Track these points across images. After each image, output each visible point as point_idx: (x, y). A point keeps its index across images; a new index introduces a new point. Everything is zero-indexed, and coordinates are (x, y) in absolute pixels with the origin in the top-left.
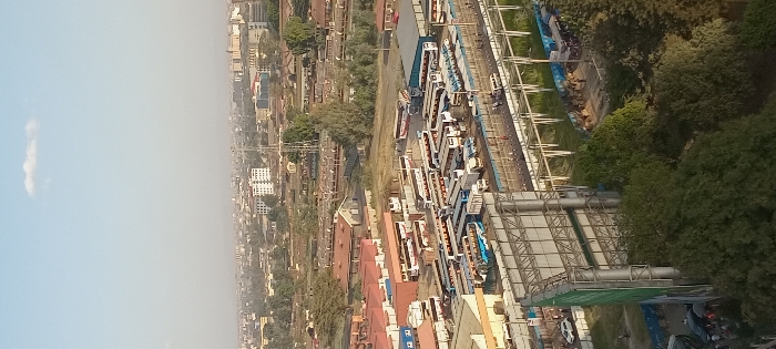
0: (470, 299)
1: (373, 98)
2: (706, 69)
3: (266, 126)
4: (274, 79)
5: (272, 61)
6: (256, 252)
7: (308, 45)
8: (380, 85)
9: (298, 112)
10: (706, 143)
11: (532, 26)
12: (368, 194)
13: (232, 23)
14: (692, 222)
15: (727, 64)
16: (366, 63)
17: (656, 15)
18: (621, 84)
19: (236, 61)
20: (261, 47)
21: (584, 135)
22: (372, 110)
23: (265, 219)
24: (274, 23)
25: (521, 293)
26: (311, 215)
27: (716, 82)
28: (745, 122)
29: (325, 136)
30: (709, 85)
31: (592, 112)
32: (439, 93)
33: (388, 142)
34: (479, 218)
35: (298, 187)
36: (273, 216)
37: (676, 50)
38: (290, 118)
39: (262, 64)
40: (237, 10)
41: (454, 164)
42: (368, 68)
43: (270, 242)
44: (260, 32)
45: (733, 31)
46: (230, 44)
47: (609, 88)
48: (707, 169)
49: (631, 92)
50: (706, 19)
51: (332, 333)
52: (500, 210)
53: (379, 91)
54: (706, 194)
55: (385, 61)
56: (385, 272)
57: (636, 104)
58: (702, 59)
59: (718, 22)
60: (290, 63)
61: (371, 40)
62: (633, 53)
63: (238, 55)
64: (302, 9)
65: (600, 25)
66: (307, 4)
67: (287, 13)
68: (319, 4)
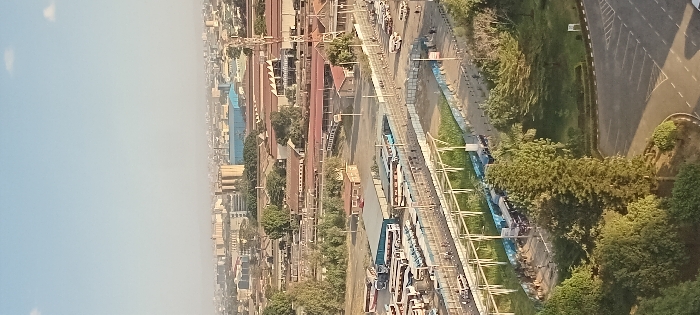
1: (343, 276)
2: (643, 240)
4: (254, 261)
5: (251, 244)
7: (283, 230)
8: (350, 264)
9: (276, 290)
10: (650, 309)
11: (484, 206)
13: (215, 212)
15: (661, 236)
16: (336, 244)
17: (593, 193)
18: (568, 256)
19: (219, 246)
20: (242, 233)
21: (537, 303)
22: (343, 287)
24: (253, 211)
27: (653, 252)
28: (683, 287)
30: (647, 255)
31: (544, 284)
37: (614, 225)
38: (268, 297)
39: (243, 248)
40: (220, 201)
42: (338, 249)
44: (240, 220)
45: (664, 206)
46: (214, 232)
47: (557, 260)
49: (577, 263)
50: (639, 195)
53: (349, 270)
55: (354, 242)
57: (582, 274)
58: (639, 232)
59: (650, 198)
60: (269, 246)
61: (340, 223)
62: (576, 228)
63: (221, 241)
64: (278, 198)
65: (545, 203)
66: (282, 194)
67: (264, 202)
68: (292, 194)
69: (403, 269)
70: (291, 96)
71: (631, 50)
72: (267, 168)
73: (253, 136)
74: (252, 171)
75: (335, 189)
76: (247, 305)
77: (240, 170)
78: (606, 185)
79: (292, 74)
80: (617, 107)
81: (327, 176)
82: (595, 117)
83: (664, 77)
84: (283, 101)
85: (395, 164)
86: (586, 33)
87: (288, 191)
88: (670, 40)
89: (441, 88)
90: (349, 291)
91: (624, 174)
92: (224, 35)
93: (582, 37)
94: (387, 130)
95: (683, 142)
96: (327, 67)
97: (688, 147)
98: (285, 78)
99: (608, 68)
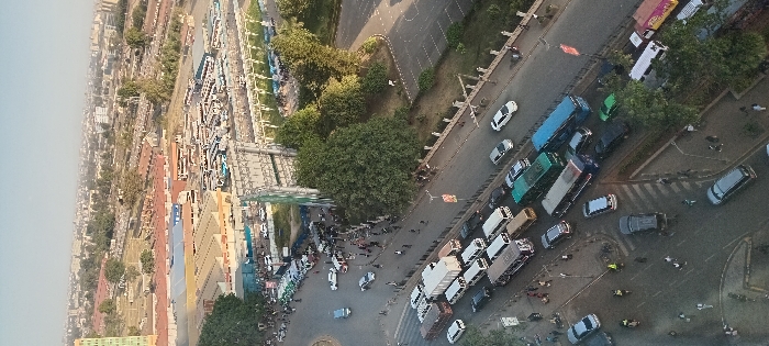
0: (213, 193)
3: (108, 84)
4: (116, 59)
6: (93, 154)
8: (179, 74)
9: (128, 80)
10: (341, 133)
11: (265, 59)
12: (164, 131)
14: (329, 169)
15: (356, 97)
16: (173, 61)
17: (327, 66)
18: (306, 97)
19: (95, 45)
20: (111, 39)
21: (284, 119)
22: (173, 87)
23: (101, 136)
24: (121, 28)
25: (241, 193)
26: (129, 138)
27: (349, 105)
28: (360, 126)
29: (143, 96)
30: (346, 105)
31: (290, 109)
32: (212, 84)
33: (180, 105)
34: (224, 153)
35: (123, 121)
36: (106, 135)
37: (333, 86)
38: (123, 82)
39: (111, 49)
41: (215, 123)
42: (174, 64)
43: (102, 149)
45: (360, 82)
47: (300, 98)
48: (340, 145)
49: (310, 102)
50: (350, 73)
51: (133, 203)
52: (236, 151)
54: (337, 157)
55: (184, 62)
56: (169, 174)
57: (312, 109)
59: (355, 76)
60: (128, 51)
61: (177, 49)
62: (314, 83)
63: (96, 41)
64: (139, 23)
65: (300, 66)
66: (142, 23)
68: (149, 24)
72: (135, 3)
74: (124, 2)
78: (333, 64)
80: (349, 22)
81: (174, 19)
82: (337, 25)
83: (377, 12)
85: (218, 23)
87: (146, 21)
90: (176, 90)
91: (345, 59)
95: (378, 50)
97: (380, 54)
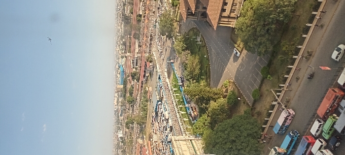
1: (146, 114)
4: (124, 110)
5: (123, 105)
6: (118, 151)
7: (132, 102)
8: (148, 111)
9: (129, 117)
10: (220, 125)
12: (145, 136)
14: (218, 143)
16: (145, 106)
17: (209, 97)
18: (202, 111)
20: (121, 102)
22: (146, 117)
24: (125, 97)
26: (131, 142)
28: (228, 121)
29: (135, 122)
30: (221, 112)
33: (150, 124)
34: (170, 142)
35: (128, 135)
36: (122, 142)
37: (213, 105)
38: (127, 119)
39: (122, 106)
41: (165, 130)
43: (121, 148)
49: (204, 113)
50: (219, 98)
52: (176, 141)
53: (148, 113)
54: (221, 137)
55: (150, 106)
57: (205, 116)
59: (222, 98)
60: (128, 105)
61: (147, 101)
62: (204, 105)
63: (116, 104)
64: (131, 94)
65: (197, 99)
66: (132, 93)
67: (128, 95)
69: (162, 113)
70: (136, 69)
71: (219, 63)
72: (129, 86)
73: (126, 78)
74: (125, 87)
75: (146, 92)
76: (122, 120)
77: (122, 86)
78: (212, 95)
79: (137, 63)
80: (215, 76)
81: (144, 89)
82: (210, 78)
83: (226, 70)
84: (134, 70)
85: (161, 87)
86: (209, 58)
87: (134, 92)
88: (228, 61)
89: (173, 69)
91: (216, 92)
92: (120, 52)
93: (208, 59)
94: (159, 78)
96: (146, 62)
98: (135, 64)
99: (213, 67)
